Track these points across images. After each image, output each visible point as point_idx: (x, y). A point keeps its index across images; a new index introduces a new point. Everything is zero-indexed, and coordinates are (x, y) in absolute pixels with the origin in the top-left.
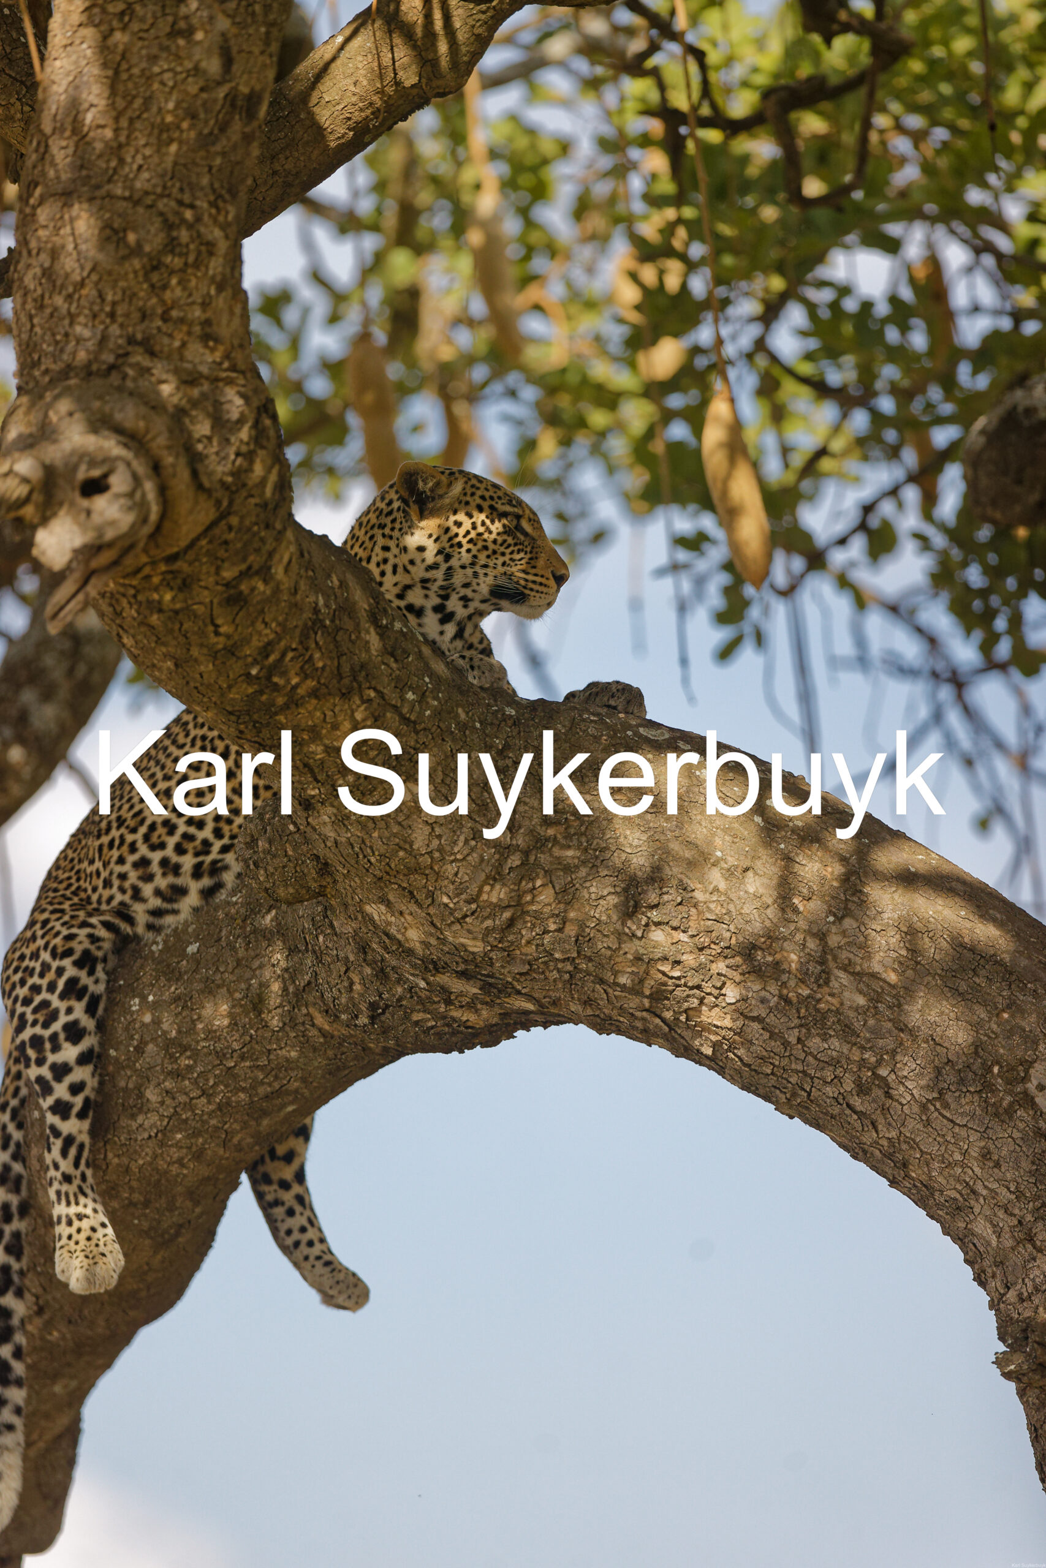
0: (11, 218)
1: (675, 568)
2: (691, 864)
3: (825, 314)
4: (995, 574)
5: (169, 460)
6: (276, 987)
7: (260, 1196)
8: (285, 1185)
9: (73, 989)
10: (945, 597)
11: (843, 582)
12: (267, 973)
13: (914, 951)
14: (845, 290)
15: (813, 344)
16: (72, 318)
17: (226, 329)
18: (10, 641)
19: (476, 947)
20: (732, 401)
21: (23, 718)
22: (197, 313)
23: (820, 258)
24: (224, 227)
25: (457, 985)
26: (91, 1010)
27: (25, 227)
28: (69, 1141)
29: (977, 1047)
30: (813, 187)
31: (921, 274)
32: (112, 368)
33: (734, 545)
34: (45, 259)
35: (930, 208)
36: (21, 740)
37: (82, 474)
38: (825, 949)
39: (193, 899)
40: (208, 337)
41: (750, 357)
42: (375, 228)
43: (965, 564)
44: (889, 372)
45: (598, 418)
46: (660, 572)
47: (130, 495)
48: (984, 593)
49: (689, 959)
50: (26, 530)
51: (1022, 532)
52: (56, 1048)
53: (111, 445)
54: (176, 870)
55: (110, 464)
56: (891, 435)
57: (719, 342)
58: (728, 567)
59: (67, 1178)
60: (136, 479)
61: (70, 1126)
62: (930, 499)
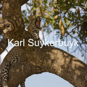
0: (2, 4)
1: (57, 34)
2: (57, 59)
3: (69, 13)
4: (83, 35)
5: (14, 24)
6: (23, 68)
7: (21, 86)
8: (23, 85)
9: (6, 68)
10: (79, 37)
11: (71, 36)
12: (22, 67)
13: (76, 66)
14: (71, 12)
15: (68, 16)
16: (7, 12)
17: (20, 13)
18: (1, 39)
19: (39, 65)
20: (62, 21)
21: (2, 46)
22: (17, 12)
23: (69, 9)
24: (20, 5)
25: (38, 69)
26: (7, 70)
27: (3, 5)
28: (5, 81)
29: (81, 75)
30: (69, 3)
31: (77, 10)
32: (10, 17)
33: (62, 33)
34: (5, 7)
35: (79, 5)
36: (2, 47)
37: (7, 25)
38: (68, 66)
39: (16, 61)
40: (18, 14)
41: (63, 17)
42: (32, 5)
43: (81, 35)
44: (75, 18)
45: (51, 22)
46: (55, 35)
47: (11, 27)
48: (82, 37)
49: (57, 67)
50: (3, 30)
51: (86, 32)
52: (4, 73)
53: (10, 23)
54: (15, 58)
55: (10, 25)
56: (75, 24)
57: (61, 16)
58: (61, 34)
59: (5, 84)
60: (12, 26)
61: (5, 79)
62: (78, 29)
